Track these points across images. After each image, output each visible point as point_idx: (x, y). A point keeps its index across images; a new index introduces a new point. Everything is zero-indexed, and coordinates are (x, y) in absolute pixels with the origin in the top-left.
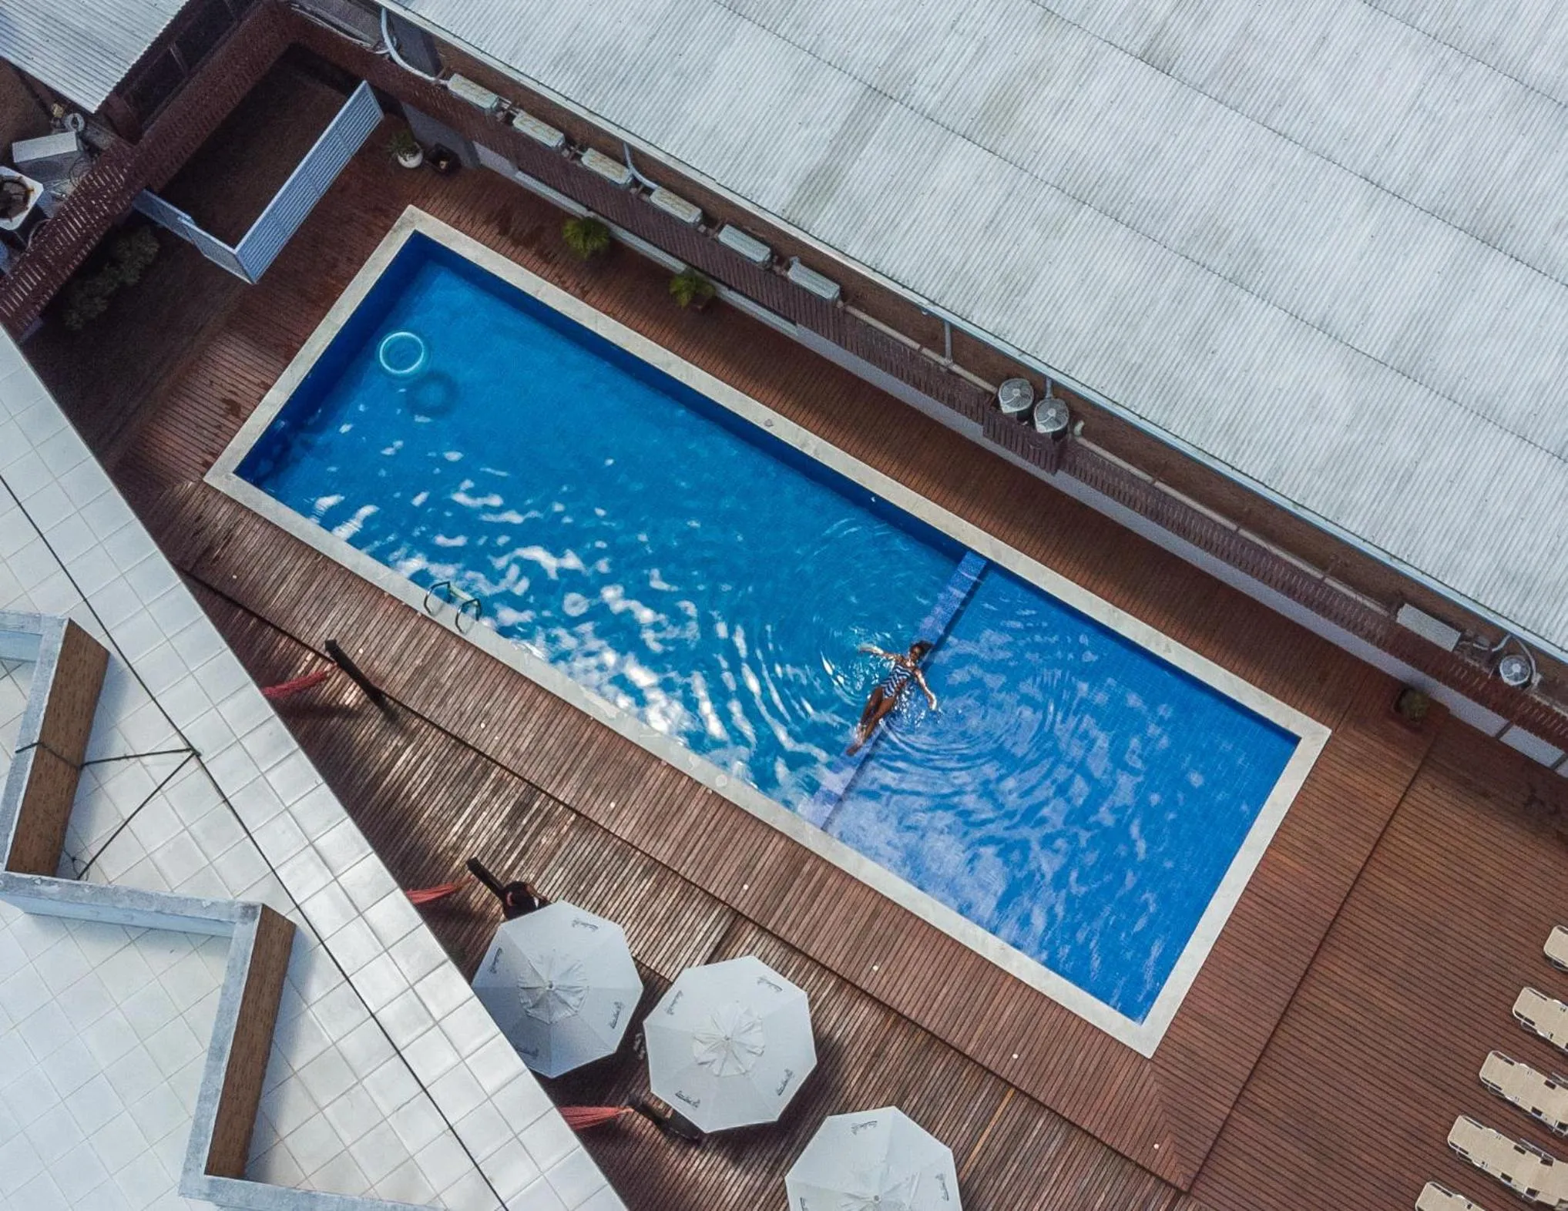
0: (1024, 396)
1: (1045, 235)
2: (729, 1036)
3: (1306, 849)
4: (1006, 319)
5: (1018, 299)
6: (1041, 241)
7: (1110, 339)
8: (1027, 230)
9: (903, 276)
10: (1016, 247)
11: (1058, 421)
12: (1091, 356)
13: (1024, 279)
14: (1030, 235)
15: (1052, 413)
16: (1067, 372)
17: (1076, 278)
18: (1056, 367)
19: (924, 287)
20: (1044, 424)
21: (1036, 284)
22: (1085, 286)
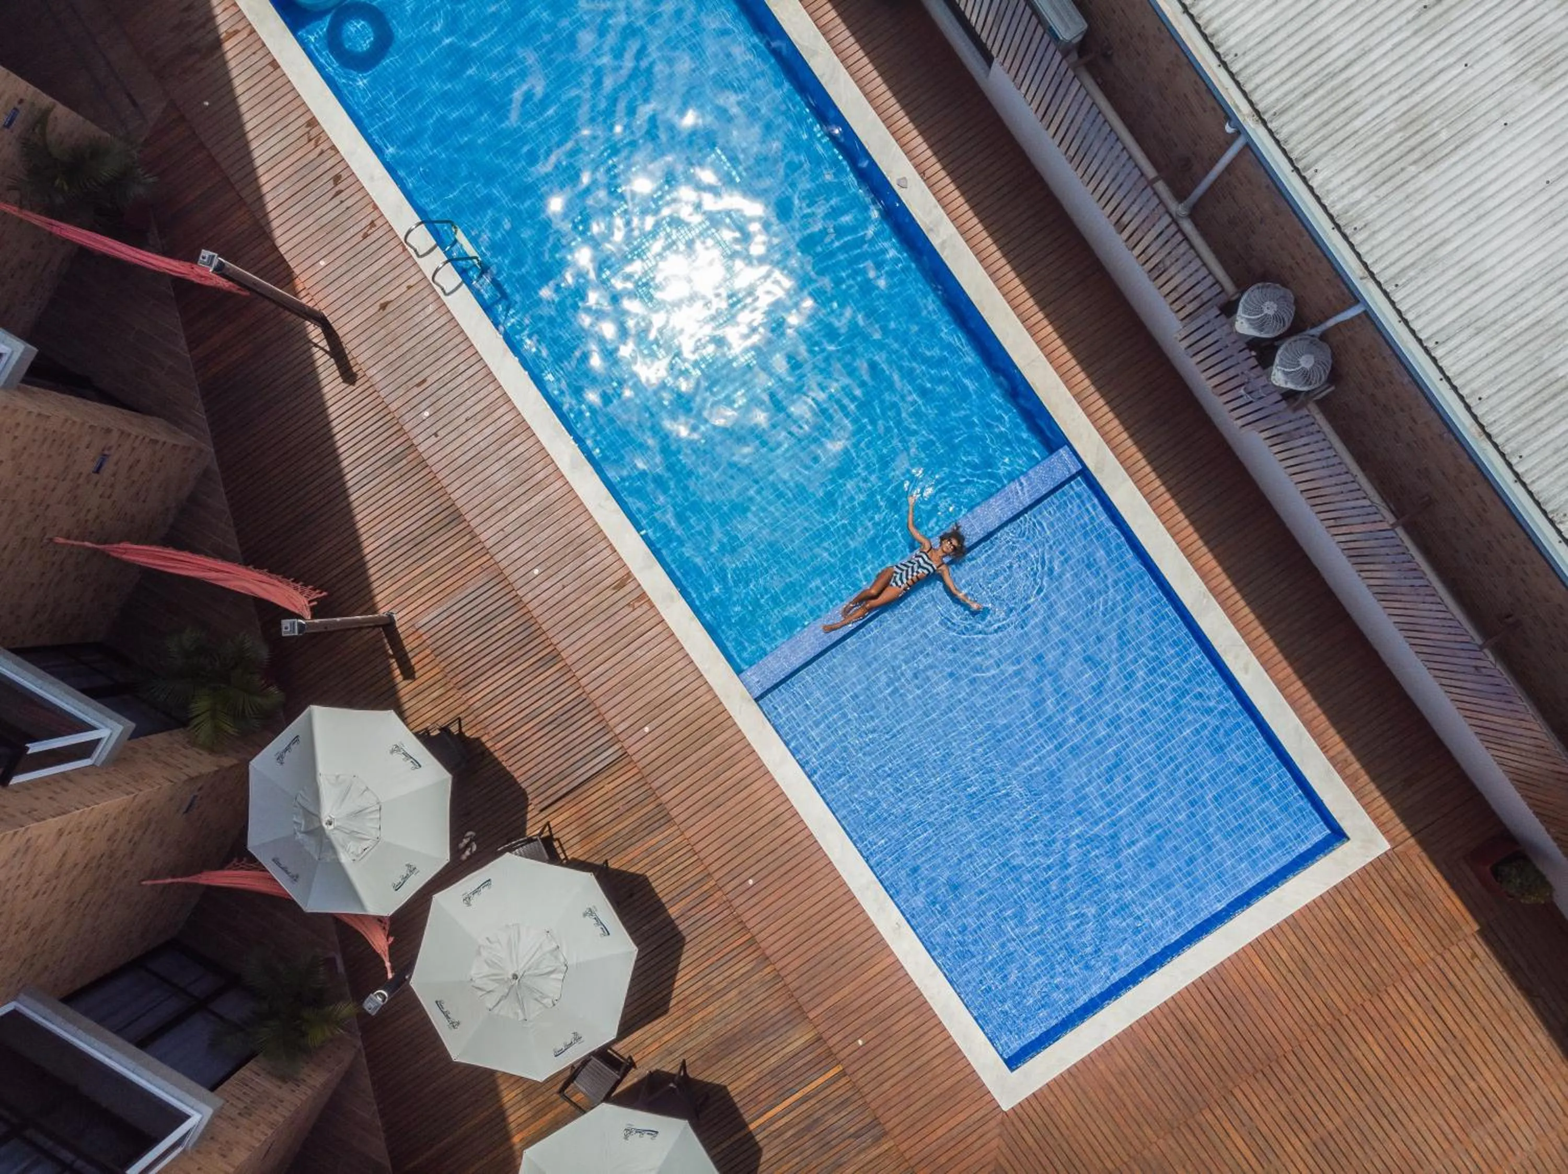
0: (1277, 318)
1: (1522, 67)
2: (520, 974)
3: (1292, 967)
4: (1373, 199)
5: (1413, 169)
6: (1509, 76)
7: (1539, 314)
8: (1494, 43)
9: (1232, 41)
10: (1460, 68)
11: (1306, 376)
12: (1490, 331)
13: (1444, 135)
14: (1495, 57)
15: (1306, 362)
16: (1430, 345)
17: (1536, 174)
18: (1416, 326)
19: (1258, 80)
20: (1286, 374)
21: (1462, 153)
22: (1544, 197)
